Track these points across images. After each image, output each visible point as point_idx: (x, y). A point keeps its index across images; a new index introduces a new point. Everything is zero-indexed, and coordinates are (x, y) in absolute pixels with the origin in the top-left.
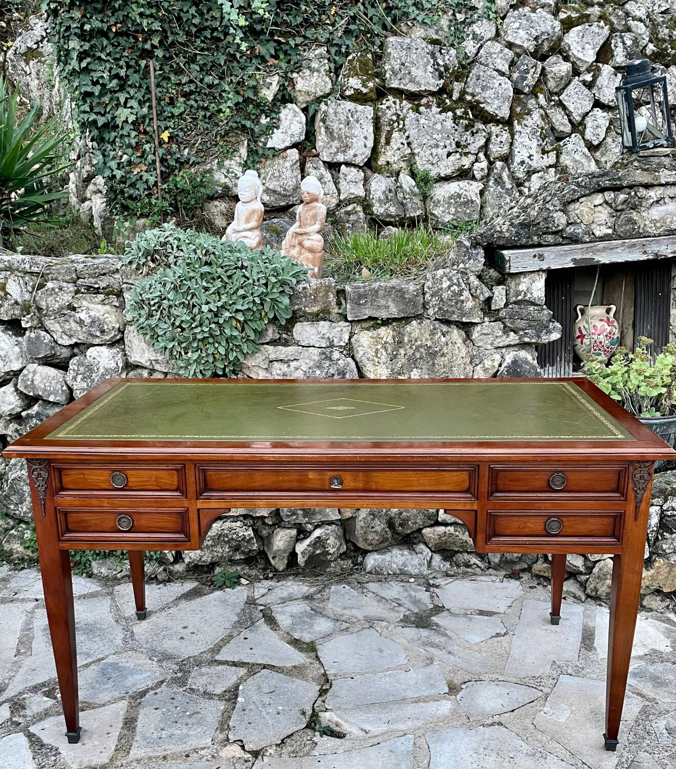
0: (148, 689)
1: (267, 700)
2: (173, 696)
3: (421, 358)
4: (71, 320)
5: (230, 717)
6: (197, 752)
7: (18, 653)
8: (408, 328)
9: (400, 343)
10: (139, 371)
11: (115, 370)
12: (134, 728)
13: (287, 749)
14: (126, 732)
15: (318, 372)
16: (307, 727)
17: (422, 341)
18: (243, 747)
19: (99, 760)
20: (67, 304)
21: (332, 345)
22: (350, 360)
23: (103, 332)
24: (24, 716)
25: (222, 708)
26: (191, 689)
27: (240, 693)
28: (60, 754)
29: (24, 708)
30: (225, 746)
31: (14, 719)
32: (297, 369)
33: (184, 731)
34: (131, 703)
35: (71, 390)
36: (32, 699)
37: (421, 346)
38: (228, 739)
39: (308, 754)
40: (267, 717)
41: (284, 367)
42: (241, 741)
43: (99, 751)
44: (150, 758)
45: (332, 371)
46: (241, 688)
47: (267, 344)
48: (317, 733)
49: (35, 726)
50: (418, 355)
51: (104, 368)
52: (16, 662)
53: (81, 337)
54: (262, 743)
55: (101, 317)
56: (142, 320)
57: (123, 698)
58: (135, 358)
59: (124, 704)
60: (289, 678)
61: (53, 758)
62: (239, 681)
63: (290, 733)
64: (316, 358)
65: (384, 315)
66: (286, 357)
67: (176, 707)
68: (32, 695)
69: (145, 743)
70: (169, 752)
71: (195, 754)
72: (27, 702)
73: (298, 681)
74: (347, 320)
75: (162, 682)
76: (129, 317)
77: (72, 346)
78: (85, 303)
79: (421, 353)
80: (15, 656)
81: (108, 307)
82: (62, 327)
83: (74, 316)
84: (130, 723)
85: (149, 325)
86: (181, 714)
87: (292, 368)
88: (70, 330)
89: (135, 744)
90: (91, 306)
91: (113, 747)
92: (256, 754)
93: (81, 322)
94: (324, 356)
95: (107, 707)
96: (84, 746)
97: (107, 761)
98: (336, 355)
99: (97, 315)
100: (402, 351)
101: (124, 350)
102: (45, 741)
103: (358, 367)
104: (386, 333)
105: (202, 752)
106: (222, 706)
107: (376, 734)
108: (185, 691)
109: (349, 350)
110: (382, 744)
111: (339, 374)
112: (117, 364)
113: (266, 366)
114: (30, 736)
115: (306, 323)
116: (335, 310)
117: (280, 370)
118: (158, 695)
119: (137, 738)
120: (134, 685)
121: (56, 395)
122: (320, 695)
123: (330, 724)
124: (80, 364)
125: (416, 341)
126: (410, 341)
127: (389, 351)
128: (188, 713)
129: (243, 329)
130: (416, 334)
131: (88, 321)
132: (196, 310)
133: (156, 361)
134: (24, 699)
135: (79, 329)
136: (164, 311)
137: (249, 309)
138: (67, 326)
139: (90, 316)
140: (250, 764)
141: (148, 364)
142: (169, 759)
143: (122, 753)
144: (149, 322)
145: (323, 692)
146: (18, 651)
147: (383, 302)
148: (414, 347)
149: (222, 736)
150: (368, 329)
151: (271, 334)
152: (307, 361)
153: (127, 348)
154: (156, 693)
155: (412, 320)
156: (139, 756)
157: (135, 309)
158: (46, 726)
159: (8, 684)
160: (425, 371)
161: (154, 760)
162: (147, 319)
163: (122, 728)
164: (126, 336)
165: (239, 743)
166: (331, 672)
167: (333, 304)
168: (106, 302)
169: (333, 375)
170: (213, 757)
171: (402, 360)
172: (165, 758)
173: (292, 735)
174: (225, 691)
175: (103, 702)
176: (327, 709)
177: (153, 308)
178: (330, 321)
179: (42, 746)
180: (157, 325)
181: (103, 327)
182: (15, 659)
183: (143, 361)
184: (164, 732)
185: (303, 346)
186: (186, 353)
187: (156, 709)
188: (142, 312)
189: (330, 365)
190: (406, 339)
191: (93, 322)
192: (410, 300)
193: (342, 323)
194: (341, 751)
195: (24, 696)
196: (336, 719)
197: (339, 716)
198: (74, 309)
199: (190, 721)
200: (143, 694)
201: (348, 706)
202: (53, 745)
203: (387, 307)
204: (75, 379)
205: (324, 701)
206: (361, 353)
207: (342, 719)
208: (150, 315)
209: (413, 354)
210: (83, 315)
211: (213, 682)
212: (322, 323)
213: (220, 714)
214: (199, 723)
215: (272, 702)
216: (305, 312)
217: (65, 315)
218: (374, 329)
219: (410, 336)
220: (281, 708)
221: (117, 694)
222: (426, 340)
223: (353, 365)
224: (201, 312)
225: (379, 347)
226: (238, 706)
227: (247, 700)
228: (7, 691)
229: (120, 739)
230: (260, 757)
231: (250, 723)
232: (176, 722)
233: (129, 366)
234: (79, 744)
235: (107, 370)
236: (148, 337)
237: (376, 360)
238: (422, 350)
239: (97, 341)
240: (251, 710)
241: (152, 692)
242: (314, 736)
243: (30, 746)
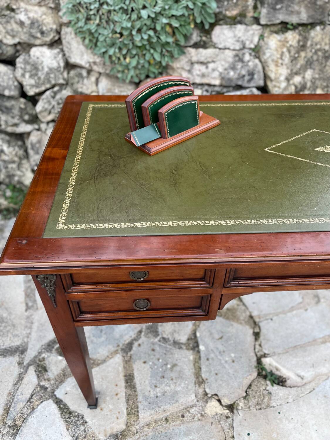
0: (132, 340)
1: (221, 348)
2: (152, 347)
3: (317, 60)
4: (12, 21)
5: (200, 368)
6: (189, 411)
7: (28, 308)
8: (313, 33)
9: (303, 47)
10: (79, 70)
11: (58, 69)
12: (134, 387)
13: (253, 402)
14: (129, 392)
15: (232, 73)
16: (259, 374)
17: (321, 45)
18: (219, 401)
19: (118, 427)
20: (6, 5)
21: (244, 47)
22: (257, 61)
23: (42, 33)
24: (49, 380)
25: (191, 358)
26: (164, 339)
27: (199, 340)
28: (86, 422)
29: (46, 370)
30: (207, 402)
31: (42, 384)
32: (214, 70)
33: (172, 386)
34: (124, 357)
35: (21, 86)
36: (50, 359)
37: (320, 50)
38: (206, 394)
39: (268, 406)
40: (227, 366)
41: (203, 68)
42: (216, 395)
43: (115, 416)
44: (156, 421)
45: (244, 72)
46: (198, 334)
47: (190, 47)
48: (268, 382)
49: (59, 389)
50: (315, 58)
51: (48, 67)
52: (28, 318)
53: (24, 37)
54: (233, 396)
55: (39, 19)
56: (81, 24)
57: (116, 352)
58: (75, 59)
59: (118, 359)
60: (228, 322)
61: (82, 428)
62: (194, 327)
63: (249, 384)
64: (231, 60)
65: (294, 20)
66: (206, 59)
67: (159, 360)
68: (49, 354)
69: (146, 404)
70: (168, 414)
71: (188, 414)
72: (46, 362)
73: (235, 325)
74: (259, 24)
75: (140, 332)
76: (65, 20)
77: (15, 45)
78: (22, 5)
79: (319, 56)
80: (26, 310)
81: (44, 9)
82: (5, 28)
83: (14, 17)
84: (129, 379)
85: (89, 31)
86: (164, 368)
87: (210, 69)
88: (12, 30)
89: (139, 405)
90: (29, 7)
91: (125, 411)
92: (231, 408)
93: (21, 24)
94: (237, 58)
95: (107, 363)
96: (102, 413)
97: (124, 427)
98: (247, 57)
99: (36, 16)
100: (303, 54)
101: (62, 50)
102: (72, 408)
103: (264, 68)
104: (292, 37)
105: (192, 411)
106: (190, 356)
107: (309, 379)
108: (160, 341)
109: (257, 51)
110: (317, 389)
111: (249, 75)
112: (59, 64)
113: (188, 68)
114: (58, 402)
115: (225, 27)
116: (250, 14)
117: (200, 70)
118: (142, 347)
119: (140, 398)
120: (121, 336)
121: (10, 90)
122: (256, 339)
123: (271, 368)
124: (26, 62)
125: (316, 44)
126: (312, 45)
127: (292, 53)
128: (169, 366)
129: (174, 34)
130: (317, 39)
131: (27, 22)
132: (134, 16)
133: (95, 63)
134: (44, 359)
135: (20, 29)
136: (103, 17)
137: (183, 15)
138: (9, 27)
139: (29, 18)
140: (230, 419)
141: (87, 66)
142: (170, 421)
143: (133, 418)
144: (88, 26)
145: (257, 335)
146: (27, 304)
147: (296, 8)
148: (313, 51)
149: (201, 391)
150: (276, 32)
151: (195, 37)
152: (223, 63)
153: (65, 49)
154: (139, 345)
155: (316, 26)
156: (147, 420)
157: (72, 12)
158: (68, 389)
159: (28, 342)
160: (317, 71)
161: (160, 423)
162: (86, 23)
163: (126, 387)
164: (63, 37)
165: (216, 397)
166: (255, 314)
167: (251, 8)
168: (43, 3)
169: (244, 76)
170: (202, 415)
171: (301, 62)
172: (167, 420)
173: (250, 385)
174: (188, 339)
175: (103, 358)
176: (265, 354)
177: (92, 13)
178: (246, 24)
179: (70, 413)
180: (96, 31)
181: (42, 28)
182: (26, 314)
183: (83, 63)
184: (158, 390)
185: (220, 49)
186: (125, 58)
187: (145, 362)
188: (80, 16)
189: (242, 67)
190: (309, 43)
191: (32, 23)
192: (321, 7)
193: (255, 27)
194: (290, 400)
195: (43, 355)
196: (275, 364)
197: (277, 362)
198: (13, 10)
199: (173, 375)
200: (129, 346)
201: (280, 350)
202: (79, 411)
203: (299, 13)
204: (23, 75)
205: (260, 345)
206: (268, 55)
207: (280, 364)
208: (88, 19)
209: (312, 57)
210: (22, 17)
211: (177, 329)
212: (239, 27)
213: (192, 365)
214: (180, 377)
215: (225, 349)
216: (225, 16)
217: (5, 16)
218: (283, 33)
219: (312, 41)
220: (233, 355)
221: (112, 348)
222: (326, 44)
223: (260, 67)
224: (139, 18)
225: (285, 50)
226: (202, 355)
227: (207, 347)
228: (29, 350)
229: (128, 401)
230: (235, 411)
231: (216, 374)
232: (163, 377)
233: (69, 66)
234: (98, 409)
235: (51, 69)
236: (87, 41)
237: (280, 61)
238: (320, 53)
239: (38, 42)
240: (213, 359)
241: (136, 344)
242: (267, 385)
243: (62, 414)
